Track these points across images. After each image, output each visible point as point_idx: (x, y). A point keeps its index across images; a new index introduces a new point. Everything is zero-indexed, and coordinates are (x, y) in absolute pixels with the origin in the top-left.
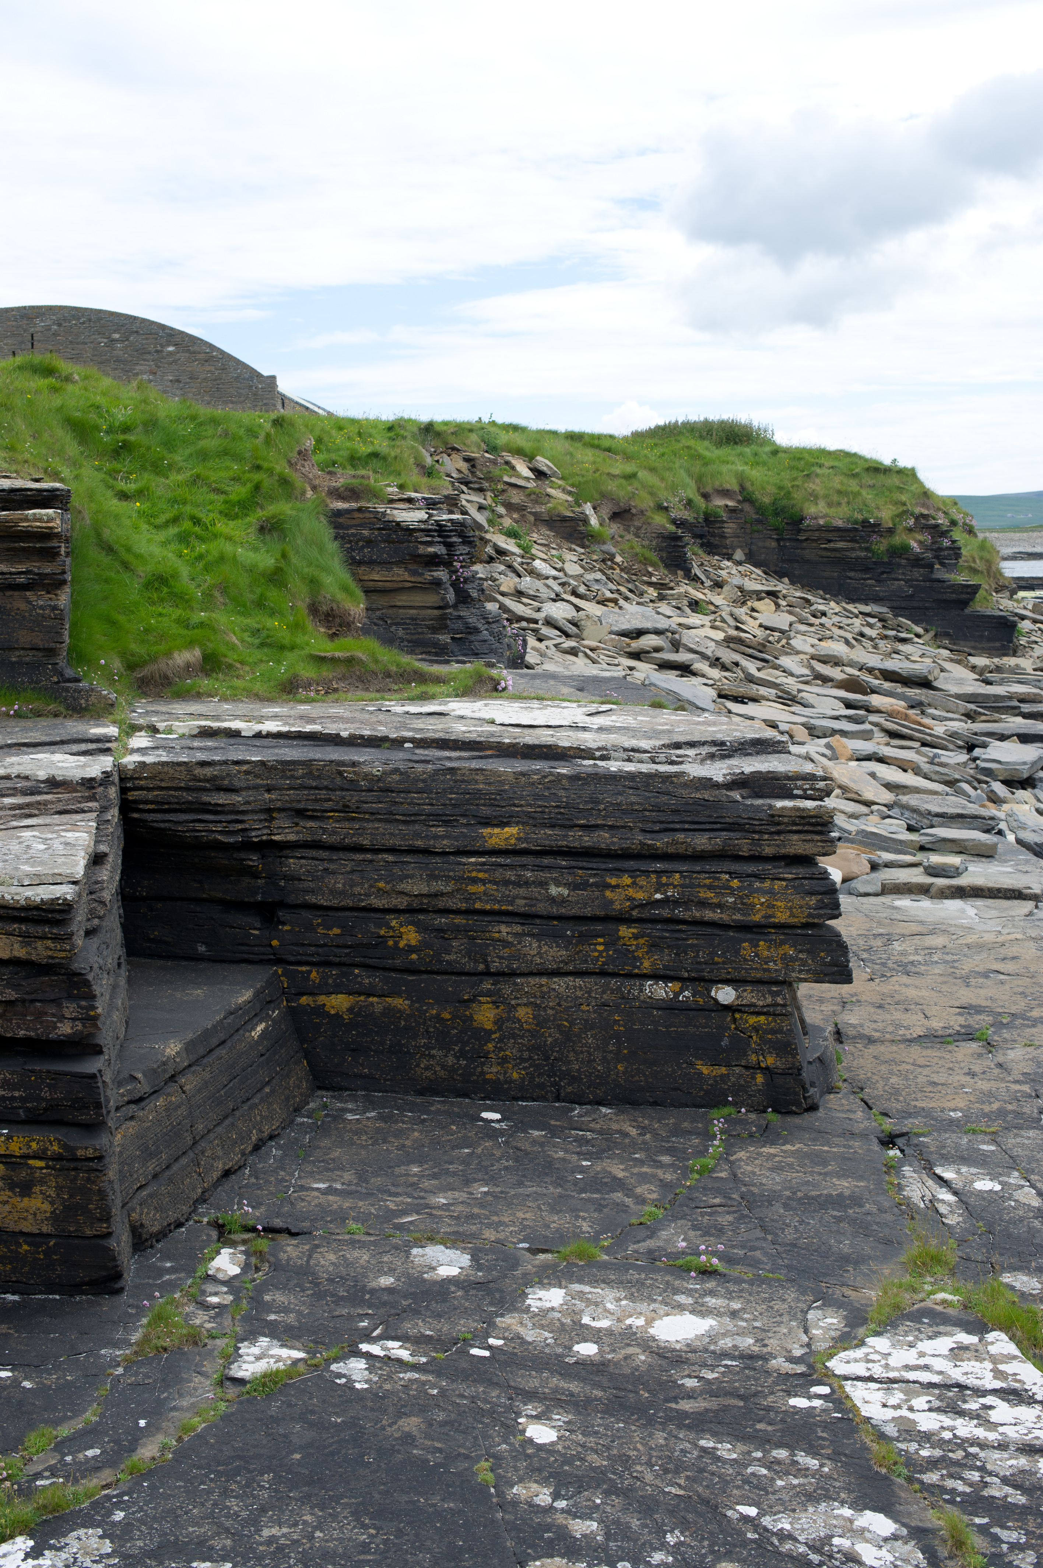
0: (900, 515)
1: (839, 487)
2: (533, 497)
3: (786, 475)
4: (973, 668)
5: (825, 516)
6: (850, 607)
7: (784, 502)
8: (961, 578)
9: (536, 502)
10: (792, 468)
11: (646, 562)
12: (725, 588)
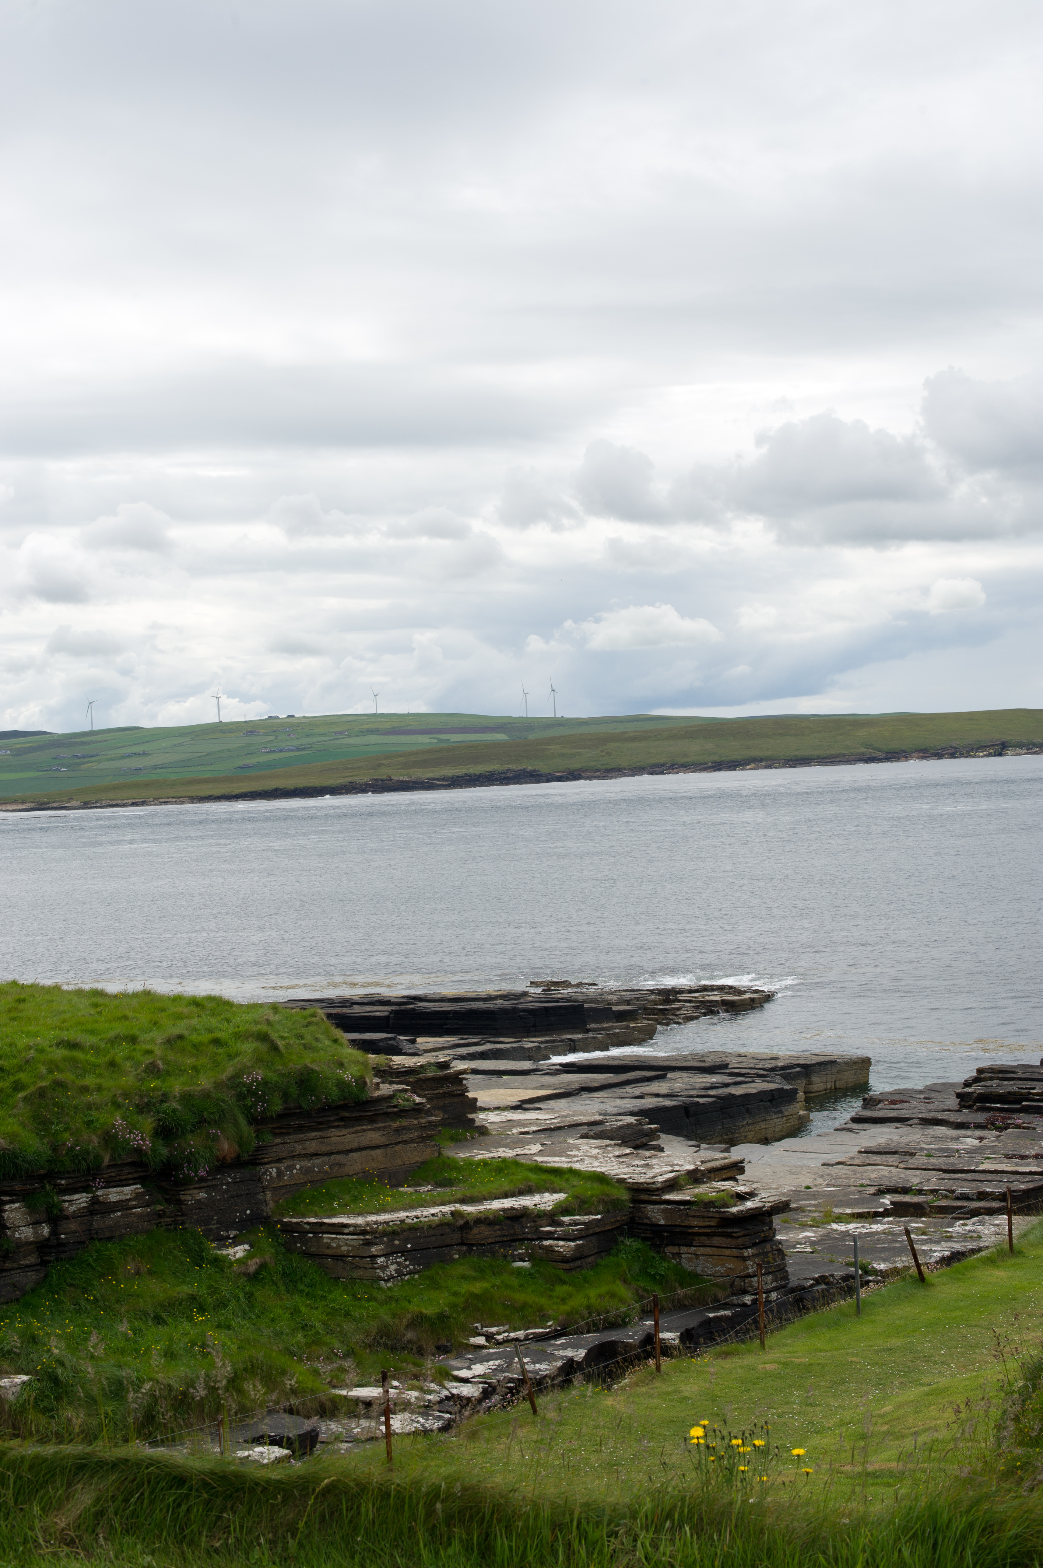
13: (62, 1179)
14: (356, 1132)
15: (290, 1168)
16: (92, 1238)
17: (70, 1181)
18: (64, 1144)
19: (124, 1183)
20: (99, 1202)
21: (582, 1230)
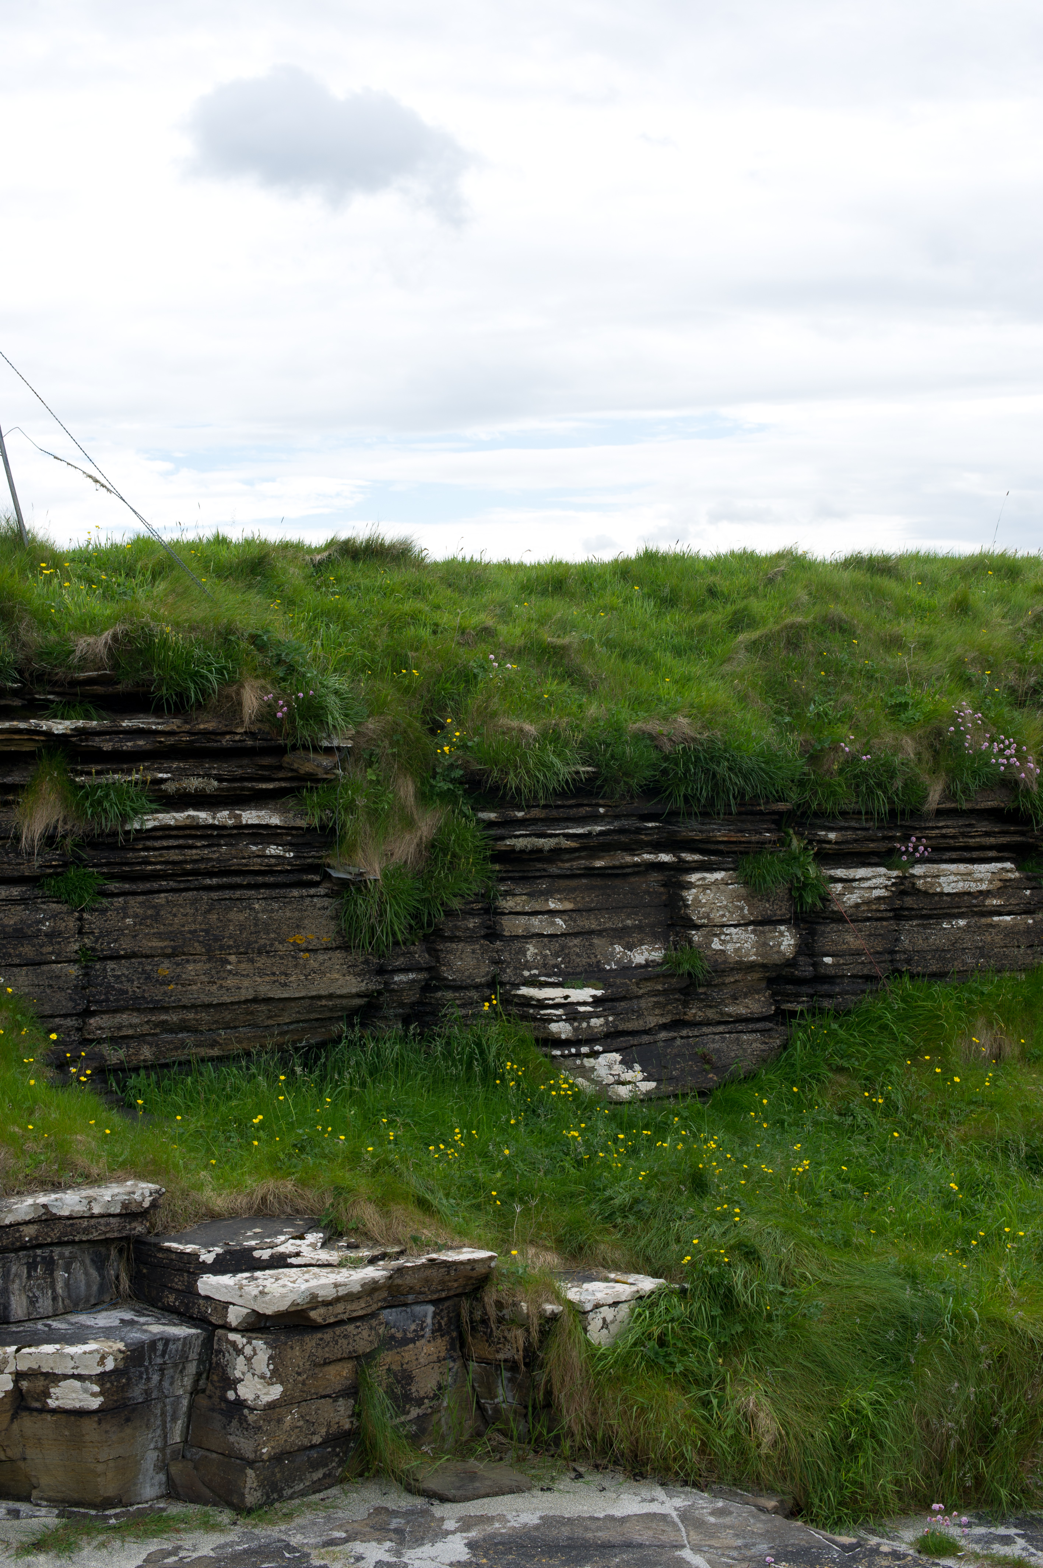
13: (831, 829)
16: (897, 973)
17: (850, 835)
18: (835, 748)
19: (975, 854)
20: (916, 892)
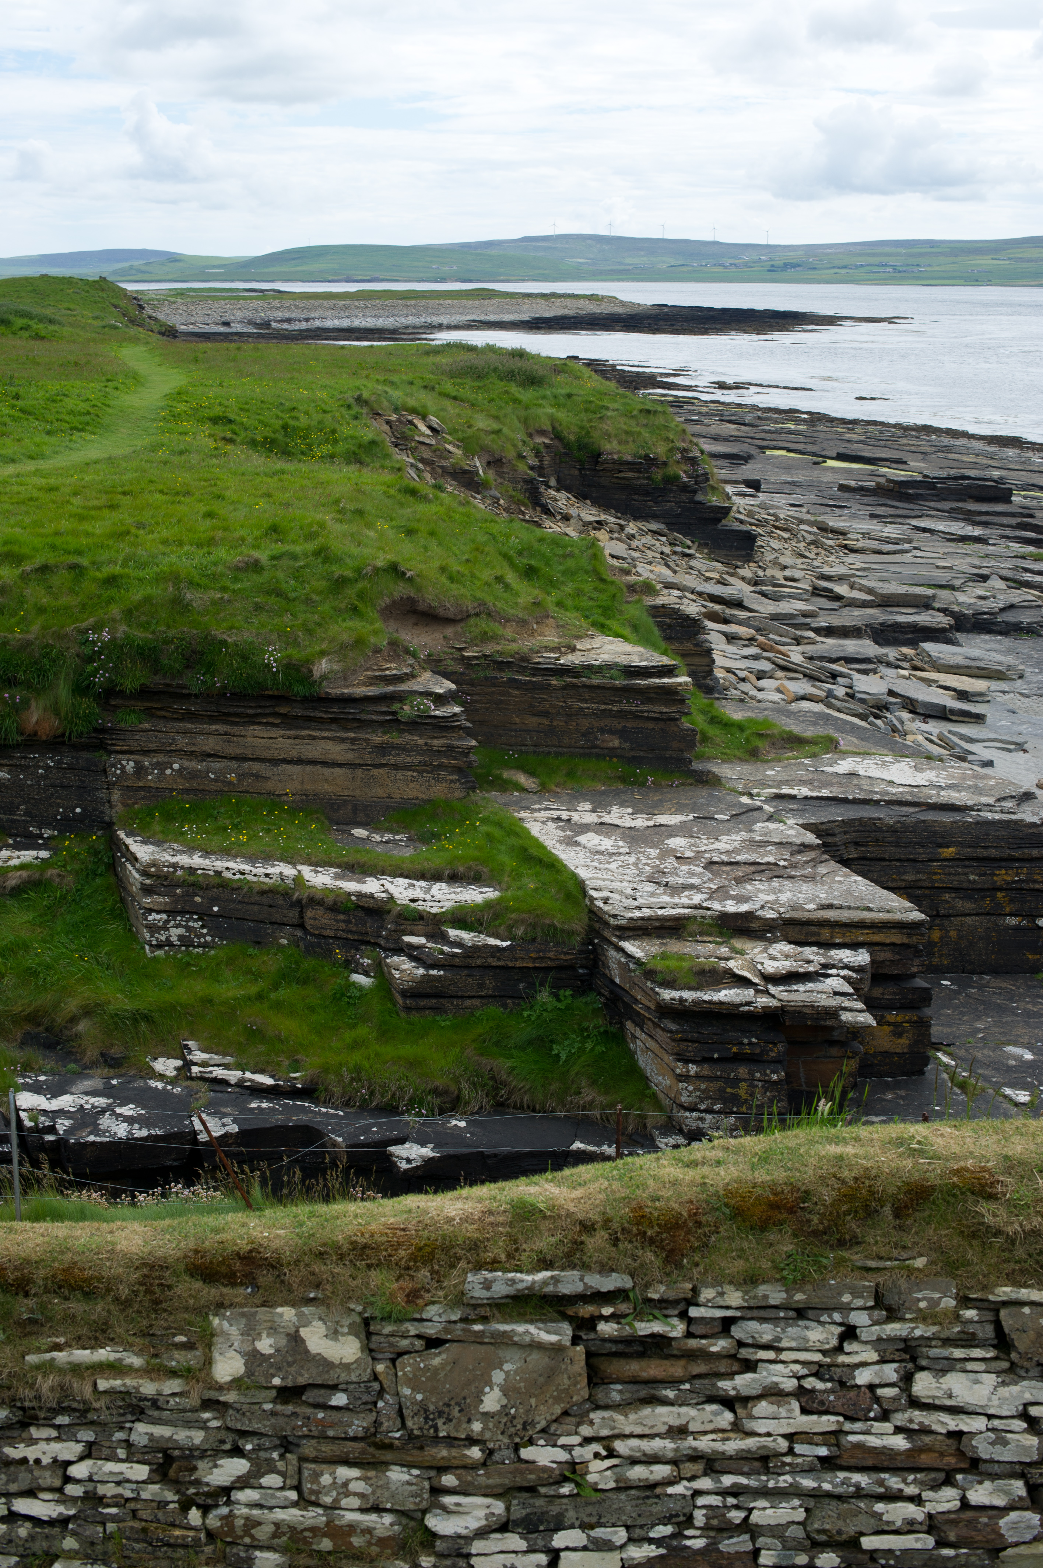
0: (670, 450)
1: (625, 427)
2: (438, 453)
3: (583, 415)
4: (743, 579)
5: (619, 452)
6: (639, 524)
7: (586, 440)
8: (714, 500)
9: (441, 457)
10: (586, 410)
11: (519, 503)
12: (572, 521)
14: (296, 737)
15: (161, 766)
21: (454, 955)
